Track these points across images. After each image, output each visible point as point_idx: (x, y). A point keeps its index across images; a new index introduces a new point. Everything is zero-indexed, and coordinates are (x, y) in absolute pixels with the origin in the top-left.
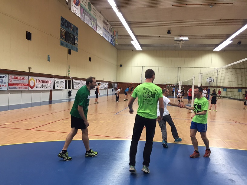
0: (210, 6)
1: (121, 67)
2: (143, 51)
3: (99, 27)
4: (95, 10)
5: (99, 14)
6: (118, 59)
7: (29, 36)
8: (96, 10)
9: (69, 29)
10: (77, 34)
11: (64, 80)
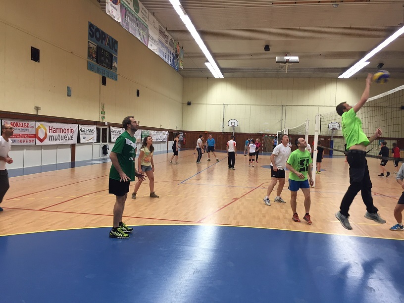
0: (334, 5)
1: (189, 106)
2: (226, 80)
3: (153, 39)
4: (145, 11)
5: (152, 18)
6: (184, 92)
7: (35, 55)
8: (147, 11)
9: (102, 43)
10: (116, 51)
11: (95, 127)
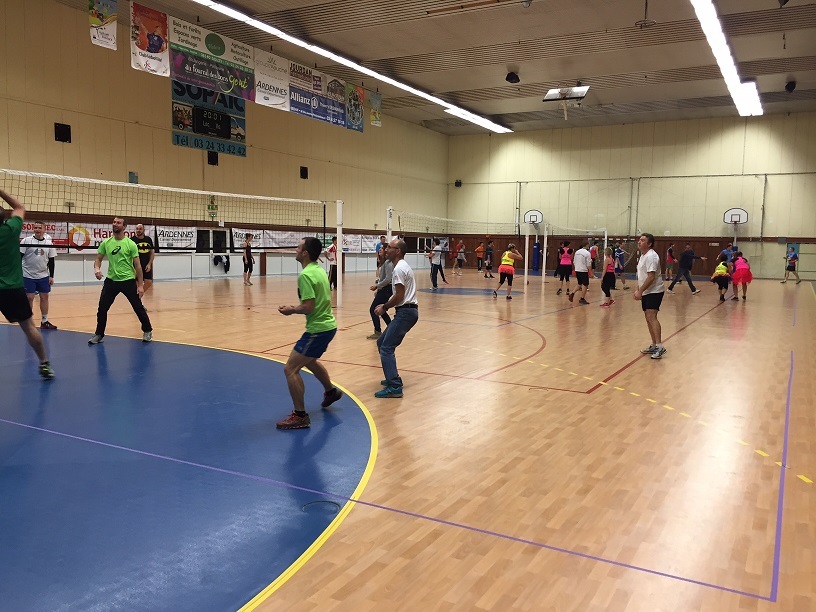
1: (460, 189)
2: (519, 135)
3: (270, 88)
6: (450, 162)
9: (205, 100)
10: (241, 110)
11: (194, 229)
